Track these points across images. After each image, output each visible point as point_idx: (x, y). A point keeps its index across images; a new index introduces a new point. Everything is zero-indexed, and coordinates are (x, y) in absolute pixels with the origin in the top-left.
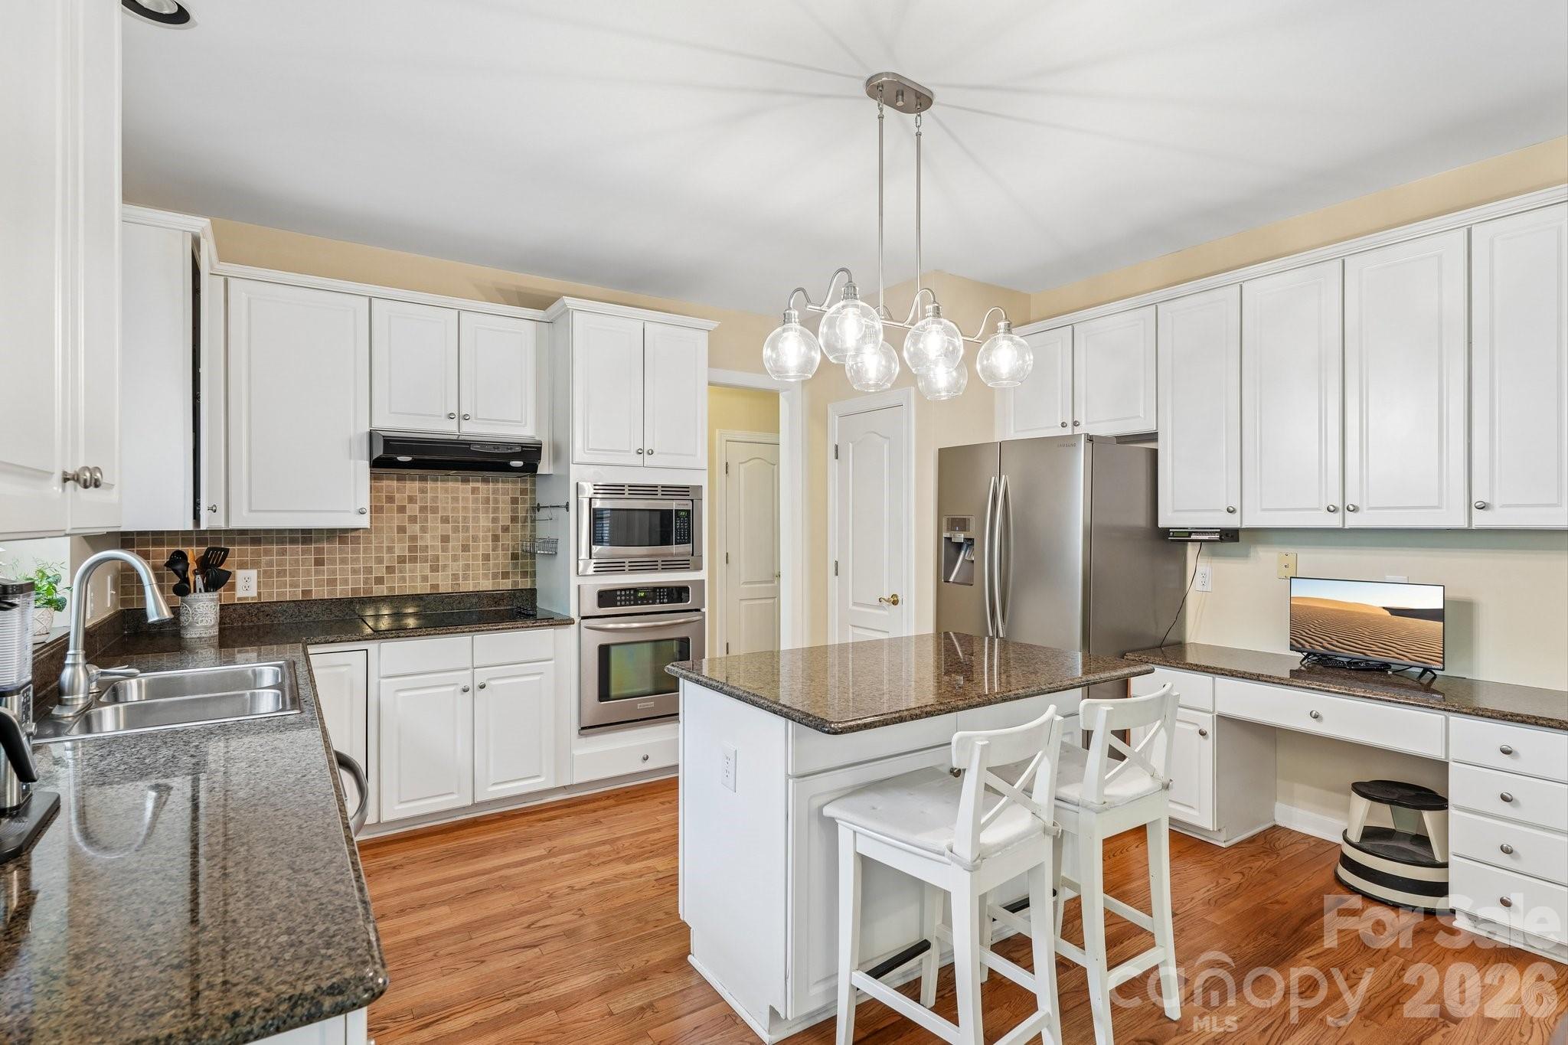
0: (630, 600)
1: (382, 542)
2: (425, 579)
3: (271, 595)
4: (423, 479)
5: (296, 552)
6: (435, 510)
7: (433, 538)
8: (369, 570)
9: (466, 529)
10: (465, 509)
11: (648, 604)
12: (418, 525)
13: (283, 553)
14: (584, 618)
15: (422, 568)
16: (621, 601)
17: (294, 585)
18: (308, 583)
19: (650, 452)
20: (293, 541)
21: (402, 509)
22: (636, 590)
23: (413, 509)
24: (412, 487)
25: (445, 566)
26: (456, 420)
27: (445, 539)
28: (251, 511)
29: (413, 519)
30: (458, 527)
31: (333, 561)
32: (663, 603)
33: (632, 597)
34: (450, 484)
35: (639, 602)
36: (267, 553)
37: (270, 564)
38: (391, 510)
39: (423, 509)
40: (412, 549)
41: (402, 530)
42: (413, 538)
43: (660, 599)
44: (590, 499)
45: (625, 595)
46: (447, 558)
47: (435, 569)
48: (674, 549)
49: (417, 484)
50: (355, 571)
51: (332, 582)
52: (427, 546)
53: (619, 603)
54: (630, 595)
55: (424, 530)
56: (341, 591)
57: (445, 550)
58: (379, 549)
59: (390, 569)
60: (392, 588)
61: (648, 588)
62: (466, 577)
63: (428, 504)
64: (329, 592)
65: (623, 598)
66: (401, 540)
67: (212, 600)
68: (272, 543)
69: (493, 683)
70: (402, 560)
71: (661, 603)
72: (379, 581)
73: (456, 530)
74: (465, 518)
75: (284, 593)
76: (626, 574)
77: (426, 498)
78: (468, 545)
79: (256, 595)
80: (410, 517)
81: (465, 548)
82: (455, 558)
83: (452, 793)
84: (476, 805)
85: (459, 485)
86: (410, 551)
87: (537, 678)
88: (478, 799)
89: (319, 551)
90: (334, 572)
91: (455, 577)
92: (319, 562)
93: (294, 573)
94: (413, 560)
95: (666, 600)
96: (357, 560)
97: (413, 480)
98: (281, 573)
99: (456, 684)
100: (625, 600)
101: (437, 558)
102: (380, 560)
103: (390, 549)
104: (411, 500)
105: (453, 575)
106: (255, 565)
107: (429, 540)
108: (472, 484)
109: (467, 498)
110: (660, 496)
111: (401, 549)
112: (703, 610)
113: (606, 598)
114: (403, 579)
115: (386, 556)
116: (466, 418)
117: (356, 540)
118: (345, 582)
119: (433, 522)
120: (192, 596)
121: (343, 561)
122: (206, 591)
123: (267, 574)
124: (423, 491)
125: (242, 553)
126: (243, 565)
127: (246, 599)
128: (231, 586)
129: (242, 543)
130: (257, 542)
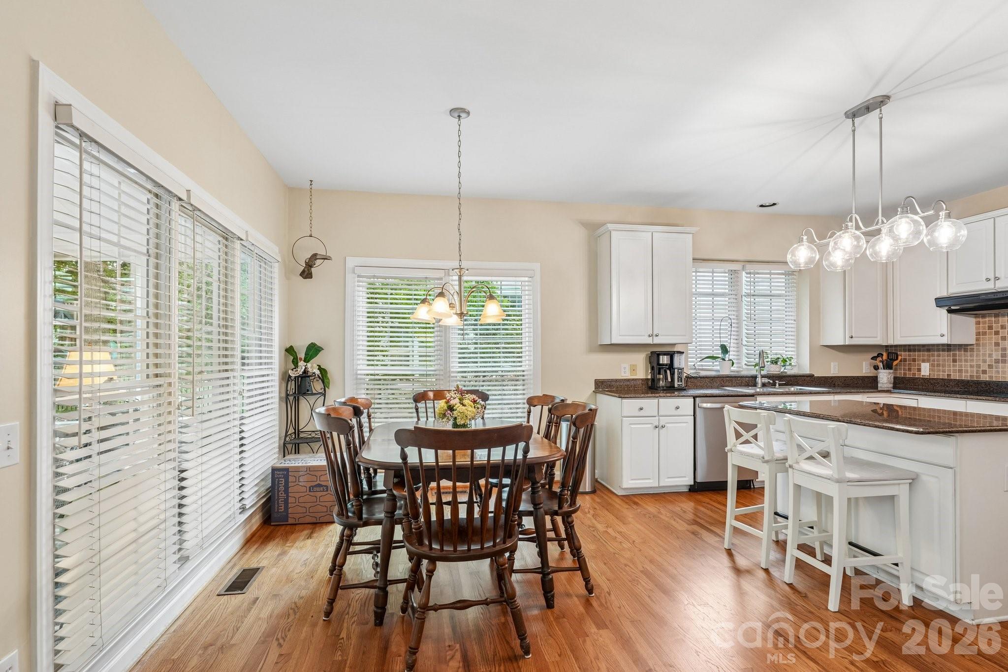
1: (986, 351)
3: (934, 375)
5: (945, 356)
8: (979, 366)
13: (939, 356)
17: (944, 371)
18: (950, 371)
20: (943, 350)
21: (997, 333)
23: (1004, 333)
24: (1003, 320)
29: (1004, 338)
31: (961, 361)
36: (933, 355)
37: (934, 361)
38: (991, 334)
40: (1003, 355)
41: (997, 344)
42: (1004, 349)
50: (972, 366)
51: (961, 371)
56: (965, 376)
58: (984, 355)
59: (990, 366)
60: (991, 377)
64: (960, 376)
66: (997, 350)
68: (934, 351)
70: (997, 361)
72: (985, 372)
75: (940, 375)
79: (928, 374)
80: (1002, 337)
89: (954, 356)
90: (962, 366)
92: (955, 361)
93: (944, 366)
94: (1004, 361)
96: (972, 360)
97: (1004, 315)
98: (938, 365)
102: (985, 361)
103: (990, 355)
104: (1003, 327)
106: (928, 361)
111: (997, 355)
115: (988, 359)
118: (967, 372)
120: (879, 371)
121: (966, 361)
122: (884, 369)
123: (932, 365)
125: (923, 356)
126: (924, 361)
127: (925, 376)
128: (919, 370)
129: (923, 351)
130: (929, 350)
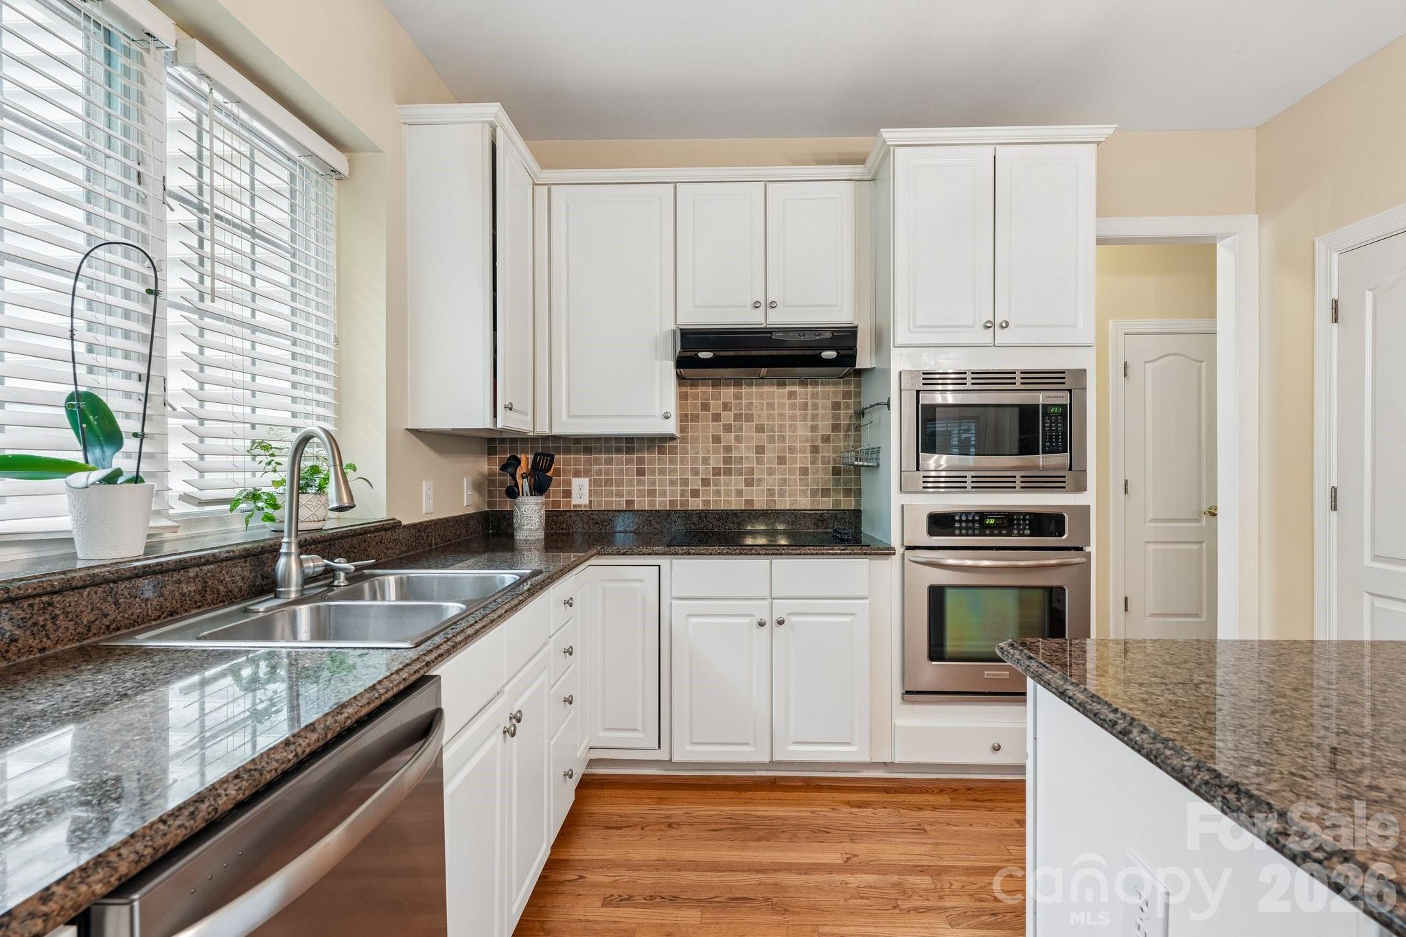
0: (973, 529)
1: (698, 453)
2: (739, 493)
3: (600, 503)
4: (738, 384)
5: (621, 462)
6: (749, 418)
7: (748, 448)
8: (685, 482)
9: (782, 439)
10: (781, 416)
11: (1000, 535)
12: (733, 434)
13: (609, 462)
14: (909, 548)
15: (736, 482)
16: (960, 528)
17: (619, 495)
18: (630, 493)
19: (1004, 325)
20: (619, 451)
21: (716, 417)
22: (983, 515)
23: (728, 417)
24: (728, 393)
25: (760, 480)
26: (762, 308)
27: (760, 450)
28: (570, 416)
29: (727, 428)
30: (774, 436)
31: (652, 472)
32: (1024, 535)
33: (977, 525)
34: (766, 389)
35: (988, 532)
36: (597, 462)
37: (599, 473)
38: (707, 419)
39: (738, 417)
40: (727, 460)
41: (717, 439)
42: (728, 449)
43: (1019, 530)
44: (918, 392)
45: (967, 521)
46: (762, 471)
47: (749, 483)
48: (1041, 459)
49: (732, 390)
50: (672, 483)
51: (652, 493)
52: (742, 458)
53: (957, 532)
54: (973, 521)
55: (738, 439)
56: (661, 503)
57: (759, 462)
58: (695, 460)
59: (705, 482)
60: (706, 502)
61: (1000, 513)
62: (782, 493)
63: (743, 412)
64: (649, 502)
65: (964, 525)
66: (716, 451)
67: (537, 504)
68: (600, 452)
69: (795, 619)
70: (717, 472)
71: (1020, 535)
72: (695, 493)
73: (771, 439)
74: (781, 427)
75: (611, 502)
76: (968, 492)
77: (740, 404)
78: (784, 458)
79: (587, 503)
80: (725, 425)
81: (782, 461)
82: (771, 472)
83: (748, 744)
84: (772, 764)
85: (775, 389)
86: (725, 463)
87: (848, 619)
88: (777, 758)
89: (641, 461)
90: (654, 483)
91: (771, 492)
92: (641, 472)
93: (619, 483)
94: (728, 472)
95: (1027, 532)
96: (673, 471)
97: (727, 385)
98: (608, 482)
99: (752, 616)
100: (967, 528)
101: (751, 471)
102: (695, 472)
103: (706, 461)
104: (726, 407)
105: (768, 490)
106: (587, 473)
107: (744, 451)
108: (788, 388)
109: (784, 404)
110: (1018, 386)
111: (716, 460)
112: (1087, 549)
113: (940, 523)
114: (718, 493)
115: (701, 467)
116: (773, 305)
117: (673, 450)
118: (664, 494)
119: (748, 430)
121: (662, 472)
123: (595, 483)
124: (738, 397)
125: (577, 462)
126: (577, 474)
127: (580, 506)
128: (568, 494)
129: (577, 452)
130: (588, 450)
